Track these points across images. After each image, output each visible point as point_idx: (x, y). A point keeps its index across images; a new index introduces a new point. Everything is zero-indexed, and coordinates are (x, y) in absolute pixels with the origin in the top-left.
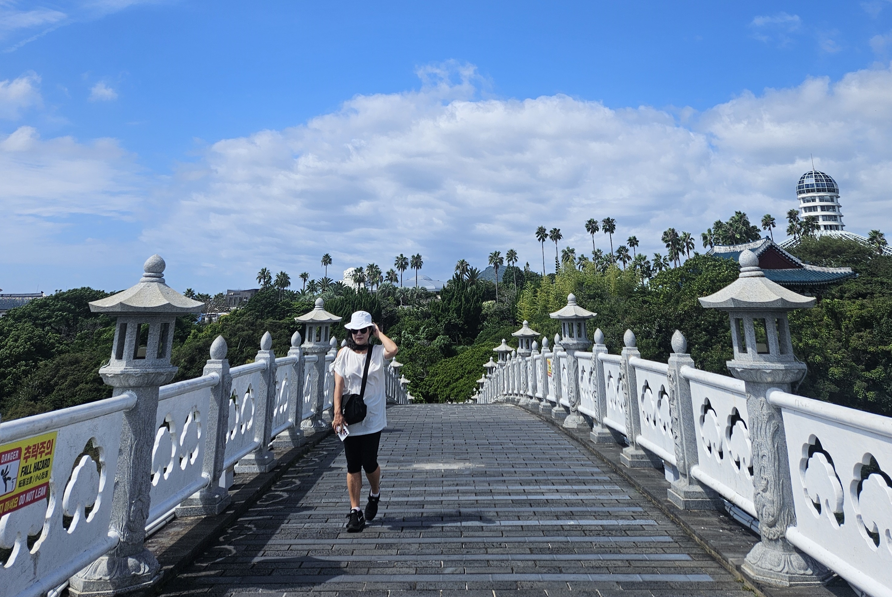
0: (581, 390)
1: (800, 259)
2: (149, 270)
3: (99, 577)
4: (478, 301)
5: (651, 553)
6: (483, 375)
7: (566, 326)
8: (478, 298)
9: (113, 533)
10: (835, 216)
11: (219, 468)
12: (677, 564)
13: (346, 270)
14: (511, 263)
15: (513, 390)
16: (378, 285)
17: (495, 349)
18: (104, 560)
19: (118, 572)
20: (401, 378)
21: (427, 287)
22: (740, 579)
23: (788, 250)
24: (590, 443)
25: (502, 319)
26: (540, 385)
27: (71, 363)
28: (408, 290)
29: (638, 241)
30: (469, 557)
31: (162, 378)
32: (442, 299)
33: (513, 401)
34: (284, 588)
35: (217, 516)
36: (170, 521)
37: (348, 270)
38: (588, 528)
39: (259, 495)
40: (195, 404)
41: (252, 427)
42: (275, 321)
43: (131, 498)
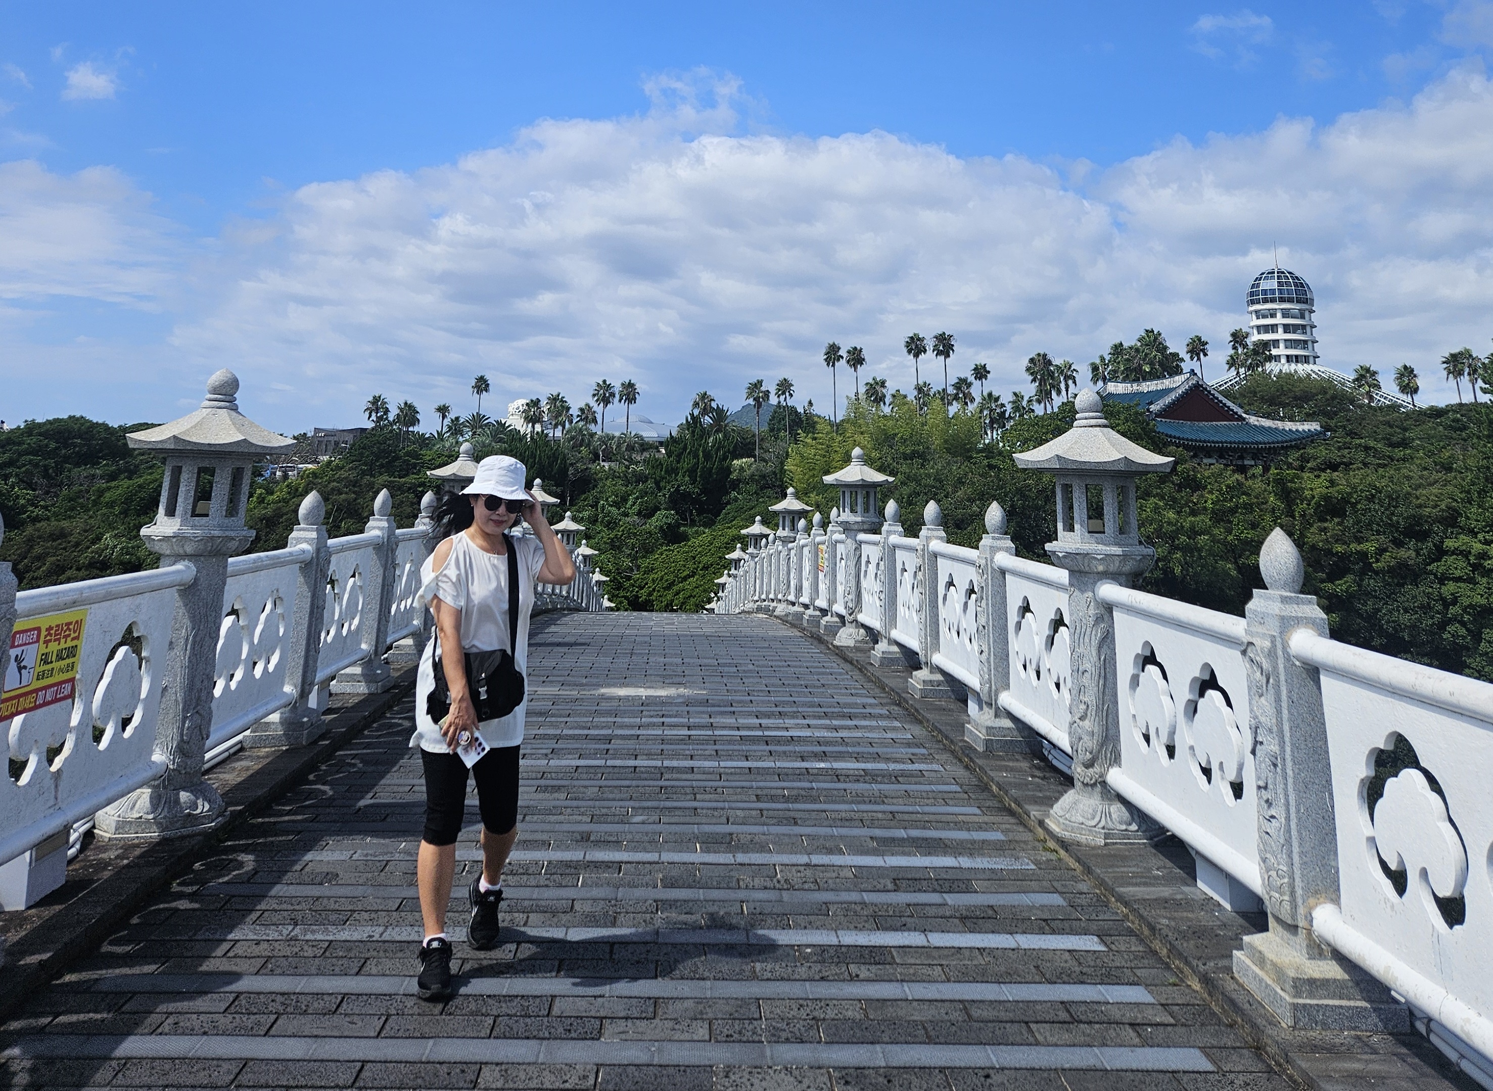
0: (863, 591)
1: (1242, 408)
2: (215, 391)
3: (138, 815)
4: (725, 458)
5: (927, 805)
6: (726, 572)
7: (847, 495)
8: (724, 453)
9: (159, 757)
10: (1305, 342)
11: (309, 681)
12: (960, 818)
13: (513, 402)
14: (782, 398)
15: (768, 593)
16: (564, 428)
17: (743, 532)
18: (146, 792)
19: (166, 810)
20: (593, 573)
21: (645, 434)
22: (1042, 838)
23: (1227, 394)
24: (869, 668)
25: (762, 489)
26: (806, 585)
27: (53, 537)
28: (614, 437)
29: (989, 372)
30: (669, 804)
31: (233, 545)
32: (666, 453)
33: (766, 610)
34: (401, 836)
35: (305, 747)
36: (235, 753)
37: (515, 403)
38: (844, 772)
39: (367, 723)
40: (276, 587)
41: (359, 627)
42: (392, 479)
43: (185, 710)
